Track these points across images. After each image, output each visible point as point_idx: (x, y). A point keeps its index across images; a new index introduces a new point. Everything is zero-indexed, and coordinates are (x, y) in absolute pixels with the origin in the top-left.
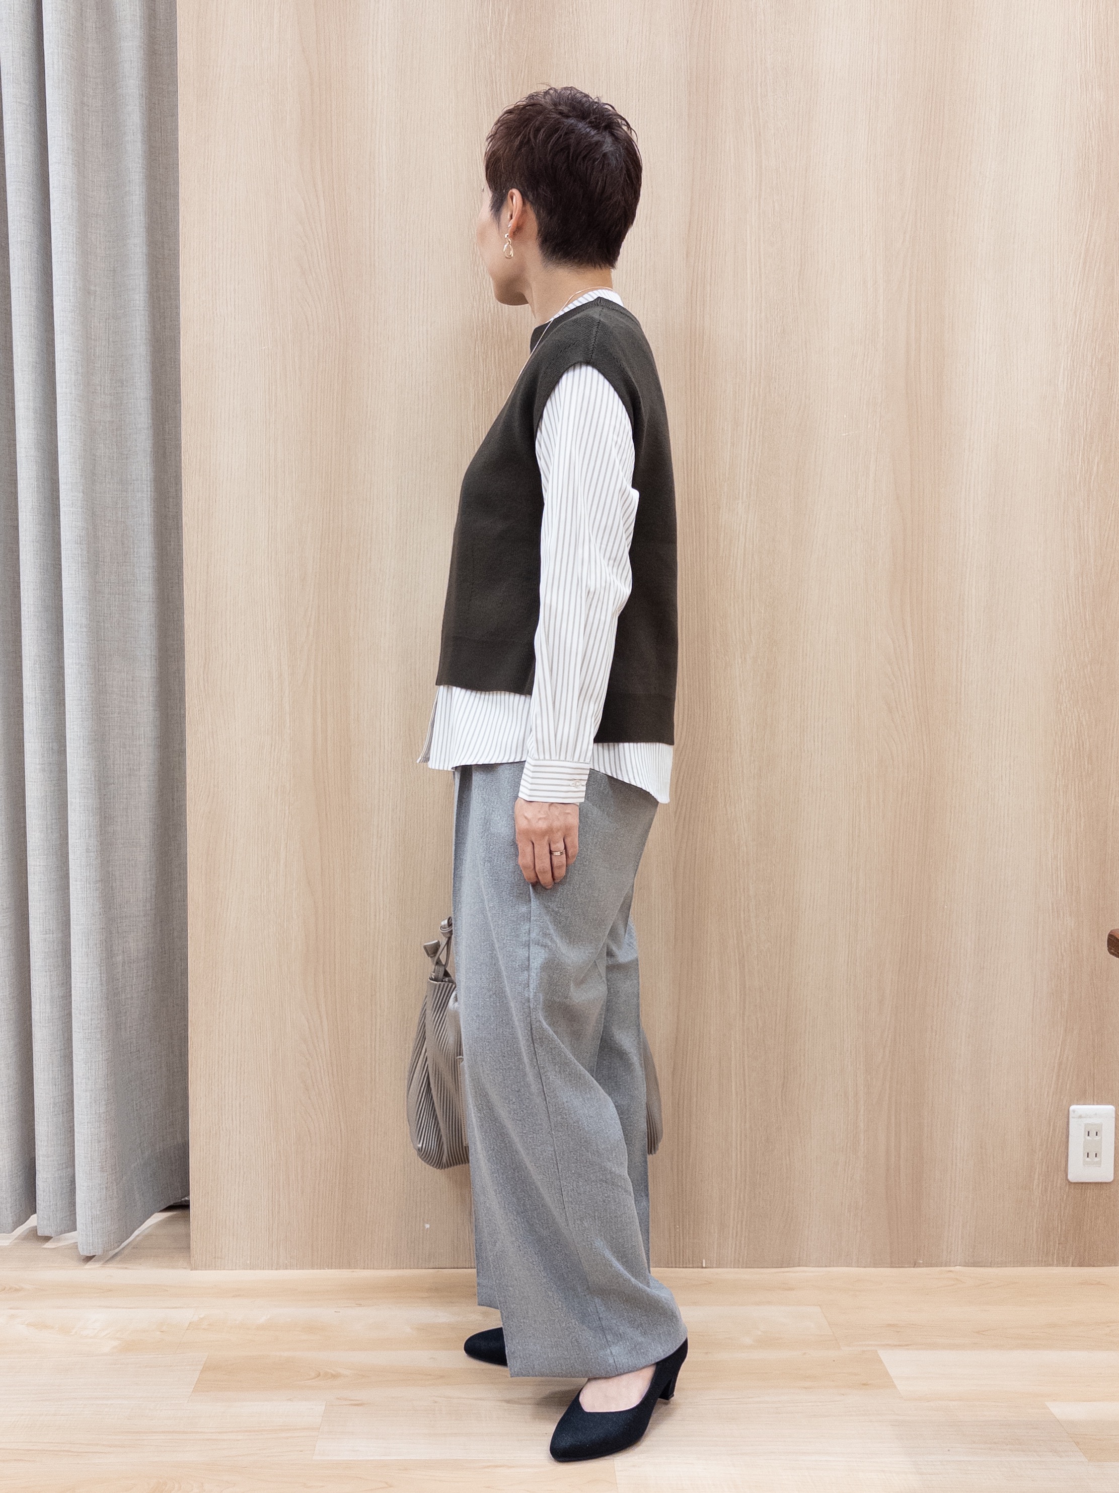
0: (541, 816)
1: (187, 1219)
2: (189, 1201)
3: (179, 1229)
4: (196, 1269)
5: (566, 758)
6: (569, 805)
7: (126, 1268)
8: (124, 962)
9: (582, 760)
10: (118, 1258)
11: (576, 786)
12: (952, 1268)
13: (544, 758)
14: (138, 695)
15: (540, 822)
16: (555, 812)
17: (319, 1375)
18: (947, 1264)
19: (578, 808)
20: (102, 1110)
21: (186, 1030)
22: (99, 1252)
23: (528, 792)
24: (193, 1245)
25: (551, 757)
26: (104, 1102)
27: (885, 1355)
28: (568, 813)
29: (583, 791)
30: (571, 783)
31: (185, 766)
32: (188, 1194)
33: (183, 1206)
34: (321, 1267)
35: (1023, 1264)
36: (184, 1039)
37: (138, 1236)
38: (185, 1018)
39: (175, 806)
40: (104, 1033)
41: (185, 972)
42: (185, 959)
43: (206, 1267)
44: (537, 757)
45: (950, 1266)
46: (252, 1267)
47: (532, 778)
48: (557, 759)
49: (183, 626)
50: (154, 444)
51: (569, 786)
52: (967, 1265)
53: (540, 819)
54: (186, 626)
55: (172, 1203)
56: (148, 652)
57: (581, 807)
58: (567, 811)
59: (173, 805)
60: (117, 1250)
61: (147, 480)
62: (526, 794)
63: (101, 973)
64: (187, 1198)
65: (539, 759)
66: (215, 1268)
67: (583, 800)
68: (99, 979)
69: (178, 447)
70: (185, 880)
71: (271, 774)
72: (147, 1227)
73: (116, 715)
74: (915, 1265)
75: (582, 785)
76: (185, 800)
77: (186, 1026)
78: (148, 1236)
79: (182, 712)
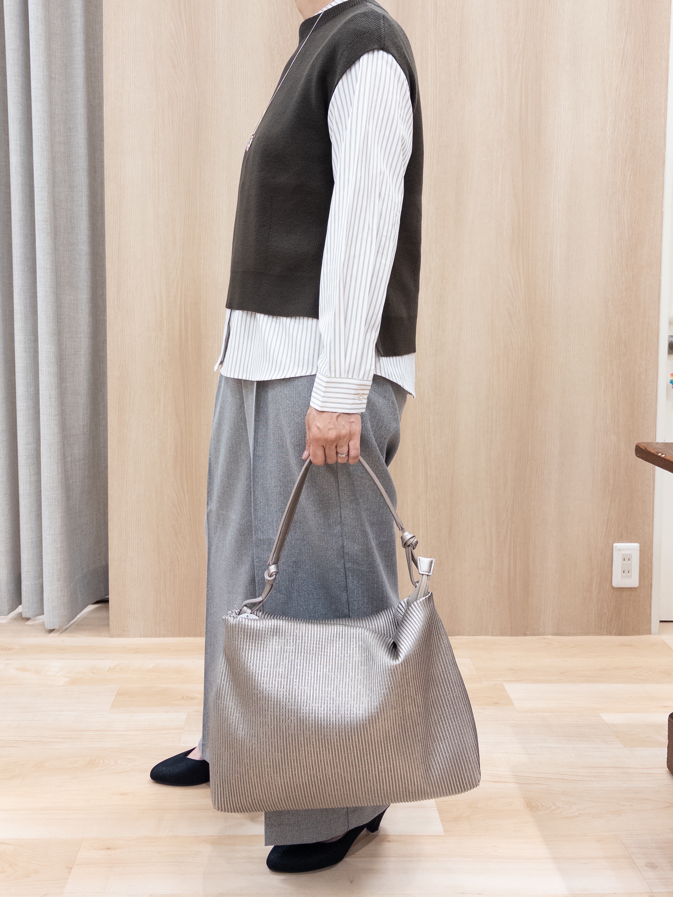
0: (331, 427)
1: (107, 608)
2: (108, 598)
3: (102, 614)
4: (112, 637)
5: (352, 377)
6: (353, 415)
7: (72, 637)
8: (72, 461)
9: (365, 378)
10: (68, 631)
11: (359, 399)
12: (546, 637)
13: (335, 376)
14: (80, 308)
15: (330, 432)
16: (342, 421)
17: (183, 698)
18: (543, 634)
19: (359, 417)
20: (59, 546)
21: (107, 500)
22: (56, 627)
23: (320, 404)
24: (111, 623)
25: (340, 376)
26: (59, 542)
27: (508, 687)
28: (352, 422)
29: (364, 404)
30: (356, 397)
31: (106, 349)
32: (108, 594)
33: (106, 601)
34: (184, 636)
35: (587, 634)
36: (106, 505)
37: (79, 618)
38: (106, 493)
39: (101, 372)
40: (60, 502)
41: (106, 467)
42: (106, 459)
43: (118, 636)
44: (329, 375)
45: (544, 635)
46: (145, 636)
47: (324, 392)
48: (346, 377)
49: (105, 269)
50: (89, 165)
51: (354, 399)
52: (555, 634)
53: (330, 429)
54: (107, 269)
55: (99, 599)
56: (85, 284)
57: (362, 415)
58: (352, 420)
59: (100, 371)
60: (67, 626)
61: (85, 186)
62: (318, 405)
63: (58, 468)
64: (107, 597)
65: (331, 377)
66: (123, 636)
67: (364, 411)
68: (57, 471)
69: (103, 167)
70: (107, 414)
71: (156, 354)
72: (84, 613)
73: (67, 320)
74: (525, 635)
75: (365, 399)
76: (106, 368)
77: (107, 497)
78: (85, 618)
79: (105, 318)
